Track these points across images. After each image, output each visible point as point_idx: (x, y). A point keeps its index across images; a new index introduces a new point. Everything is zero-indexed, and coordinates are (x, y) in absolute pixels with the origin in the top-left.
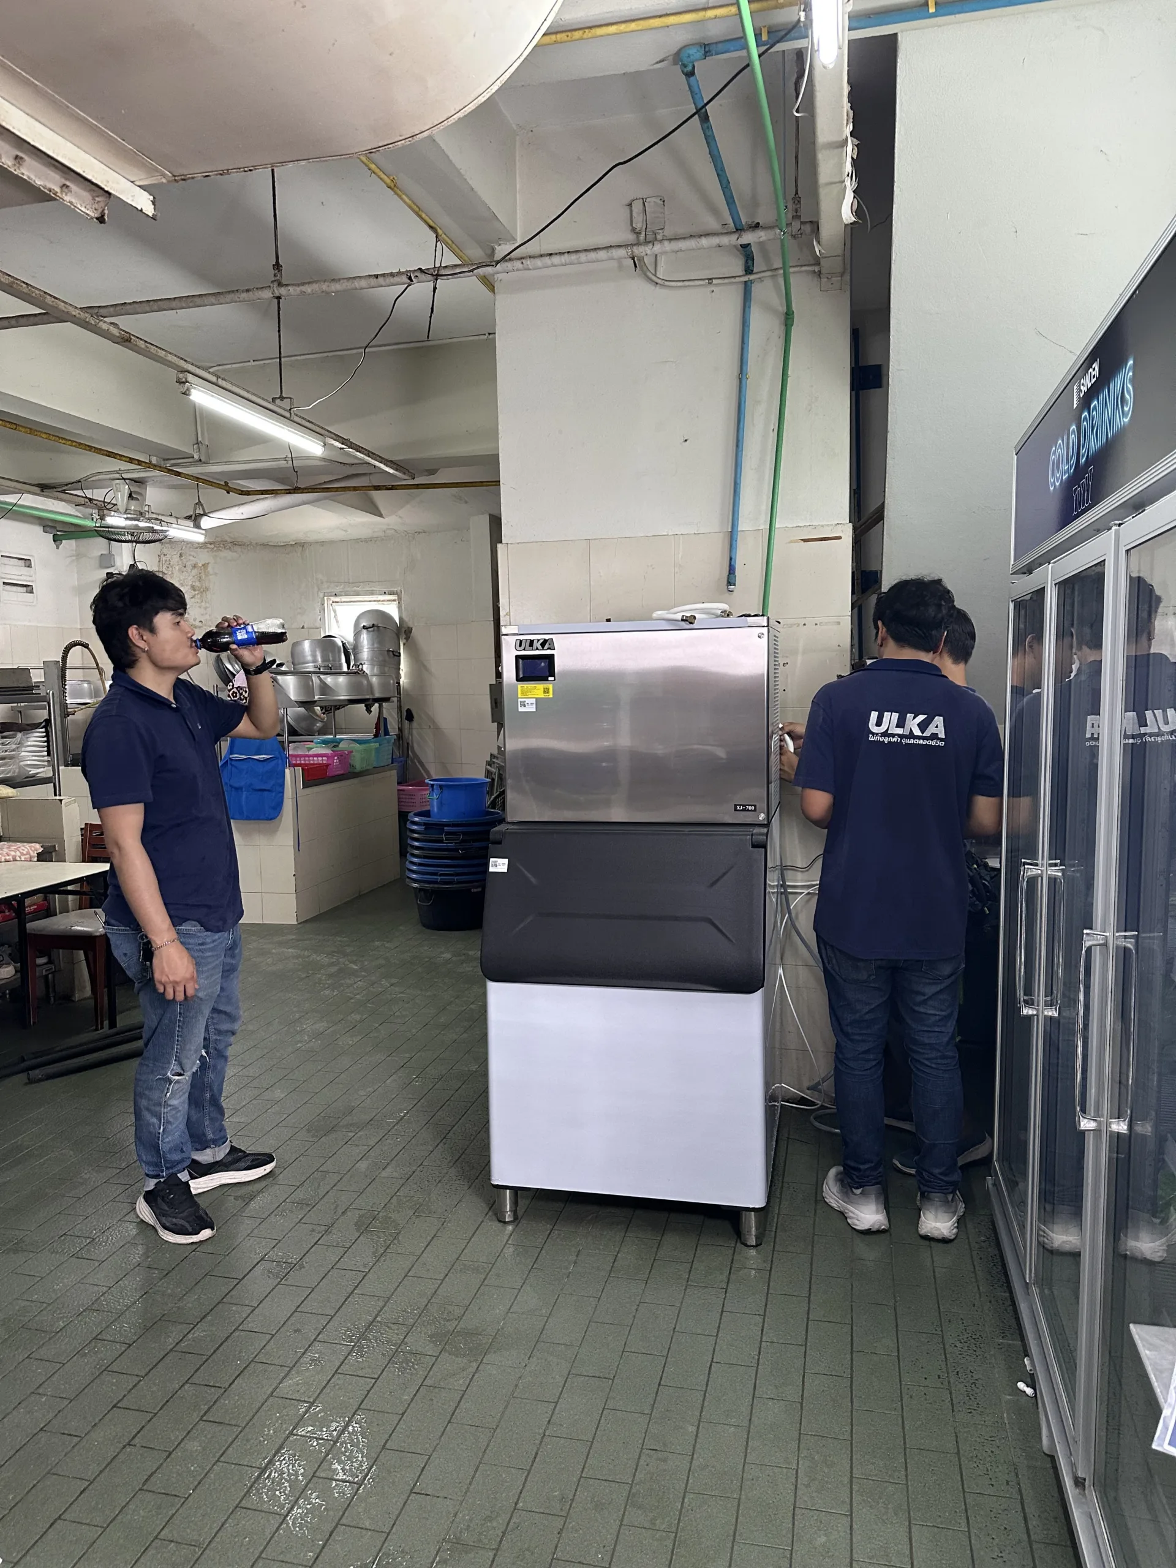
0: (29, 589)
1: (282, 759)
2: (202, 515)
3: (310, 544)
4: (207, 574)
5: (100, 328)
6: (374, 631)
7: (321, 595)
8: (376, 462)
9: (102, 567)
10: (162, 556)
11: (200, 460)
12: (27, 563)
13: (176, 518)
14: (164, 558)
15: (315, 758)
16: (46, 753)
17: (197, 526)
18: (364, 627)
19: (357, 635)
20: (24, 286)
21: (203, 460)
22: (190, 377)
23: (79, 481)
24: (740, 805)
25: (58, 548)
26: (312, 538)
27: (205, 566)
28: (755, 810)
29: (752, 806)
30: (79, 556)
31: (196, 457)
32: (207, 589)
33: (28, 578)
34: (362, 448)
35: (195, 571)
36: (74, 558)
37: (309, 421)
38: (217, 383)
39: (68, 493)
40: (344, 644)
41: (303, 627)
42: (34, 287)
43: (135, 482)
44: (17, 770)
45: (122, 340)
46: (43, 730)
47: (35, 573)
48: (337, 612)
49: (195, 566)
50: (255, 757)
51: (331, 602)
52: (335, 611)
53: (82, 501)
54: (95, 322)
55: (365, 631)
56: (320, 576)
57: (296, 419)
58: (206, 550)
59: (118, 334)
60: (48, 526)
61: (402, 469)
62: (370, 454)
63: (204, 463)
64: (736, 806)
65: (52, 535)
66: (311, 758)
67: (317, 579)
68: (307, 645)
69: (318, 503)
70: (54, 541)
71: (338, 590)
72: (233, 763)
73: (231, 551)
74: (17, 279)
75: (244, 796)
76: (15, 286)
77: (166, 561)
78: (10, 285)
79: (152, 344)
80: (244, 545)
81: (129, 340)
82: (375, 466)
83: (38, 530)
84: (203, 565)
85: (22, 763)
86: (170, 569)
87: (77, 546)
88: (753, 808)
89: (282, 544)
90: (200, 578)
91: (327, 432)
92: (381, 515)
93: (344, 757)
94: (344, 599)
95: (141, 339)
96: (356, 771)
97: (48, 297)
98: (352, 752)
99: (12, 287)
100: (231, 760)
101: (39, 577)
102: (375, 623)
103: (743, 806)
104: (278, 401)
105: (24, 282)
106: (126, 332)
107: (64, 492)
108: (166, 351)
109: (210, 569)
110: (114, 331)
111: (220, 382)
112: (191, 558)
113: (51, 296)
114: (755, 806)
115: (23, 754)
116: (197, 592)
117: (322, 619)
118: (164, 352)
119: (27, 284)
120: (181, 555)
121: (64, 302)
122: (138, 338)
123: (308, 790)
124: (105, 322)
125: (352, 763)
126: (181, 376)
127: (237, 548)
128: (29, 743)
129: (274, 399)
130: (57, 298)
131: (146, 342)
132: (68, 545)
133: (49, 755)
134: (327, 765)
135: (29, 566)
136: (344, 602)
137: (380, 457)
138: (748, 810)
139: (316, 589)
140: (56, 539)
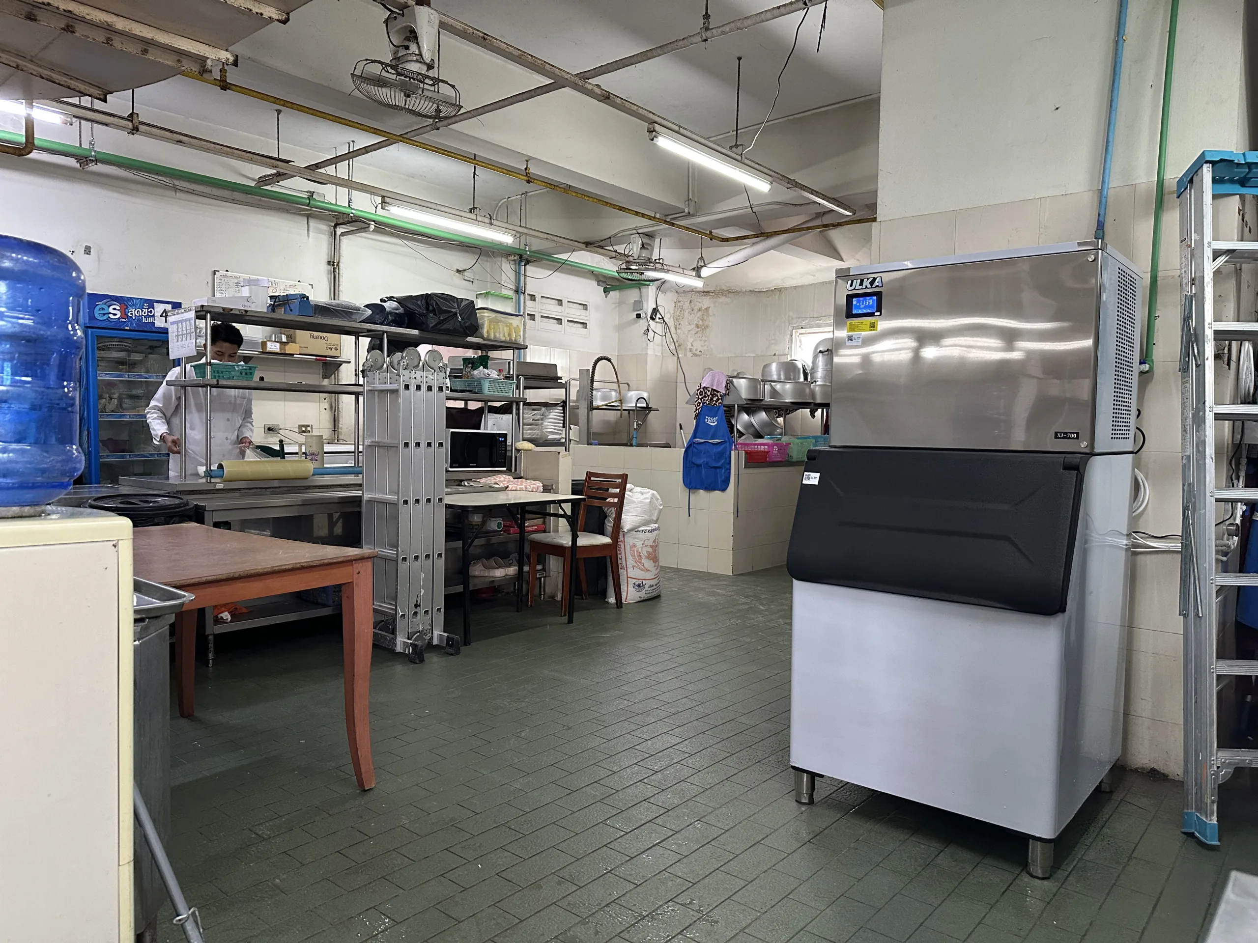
0: (585, 325)
1: (730, 443)
2: (702, 266)
3: (786, 288)
4: (708, 315)
5: (586, 88)
6: (828, 354)
7: (790, 329)
8: (819, 199)
9: (634, 310)
10: (677, 303)
11: (689, 213)
12: (585, 307)
13: (683, 268)
14: (678, 304)
15: (759, 447)
16: (561, 425)
17: (699, 276)
18: (821, 352)
19: (815, 357)
20: (530, 57)
21: (691, 213)
22: (657, 127)
23: (610, 238)
24: (1061, 433)
25: (606, 297)
26: (789, 283)
27: (707, 309)
28: (1077, 438)
29: (1073, 433)
30: (620, 303)
31: (686, 211)
32: (707, 327)
33: (586, 318)
34: (806, 187)
35: (700, 313)
36: (617, 305)
37: (758, 164)
38: (679, 132)
39: (606, 249)
40: (804, 367)
41: (775, 355)
42: (537, 58)
43: (647, 235)
44: (540, 434)
45: (603, 98)
46: (561, 408)
47: (589, 315)
48: (802, 343)
49: (700, 310)
50: (710, 441)
51: (798, 334)
52: (800, 341)
53: (614, 254)
54: (582, 83)
55: (821, 354)
56: (791, 314)
57: (747, 161)
58: (709, 297)
59: (600, 93)
60: (600, 281)
61: (842, 205)
62: (813, 192)
63: (693, 215)
64: (1056, 433)
65: (603, 288)
66: (756, 447)
67: (789, 316)
68: (774, 367)
69: (781, 247)
70: (604, 292)
71: (804, 323)
72: (695, 445)
73: (726, 297)
74: (525, 52)
75: (703, 472)
76: (523, 57)
77: (680, 306)
78: (519, 57)
79: (626, 101)
80: (736, 292)
81: (608, 98)
82: (819, 204)
83: (594, 283)
84: (706, 309)
85: (544, 430)
86: (682, 312)
87: (619, 296)
88: (1075, 436)
89: (765, 290)
90: (703, 320)
91: (774, 173)
92: (842, 260)
93: (783, 448)
94: (809, 330)
95: (618, 97)
96: (793, 460)
97: (547, 65)
98: (790, 444)
99: (520, 58)
100: (694, 443)
101: (592, 317)
102: (830, 349)
103: (1064, 433)
104: (734, 149)
105: (530, 55)
106: (606, 91)
107: (602, 247)
108: (637, 106)
109: (710, 311)
110: (598, 91)
111: (682, 131)
112: (698, 304)
113: (549, 64)
114: (1078, 434)
115: (546, 424)
116: (699, 329)
117: (790, 348)
118: (636, 107)
119: (532, 56)
120: (691, 302)
121: (559, 69)
122: (615, 95)
123: (750, 471)
124: (590, 84)
125: (790, 454)
126: (651, 126)
127: (730, 295)
128: (551, 417)
129: (731, 148)
130: (553, 66)
131: (621, 99)
132: (614, 294)
133: (564, 426)
134: (768, 452)
135: (586, 309)
136: (809, 333)
137: (822, 195)
138: (1070, 438)
139: (787, 324)
140: (606, 291)
